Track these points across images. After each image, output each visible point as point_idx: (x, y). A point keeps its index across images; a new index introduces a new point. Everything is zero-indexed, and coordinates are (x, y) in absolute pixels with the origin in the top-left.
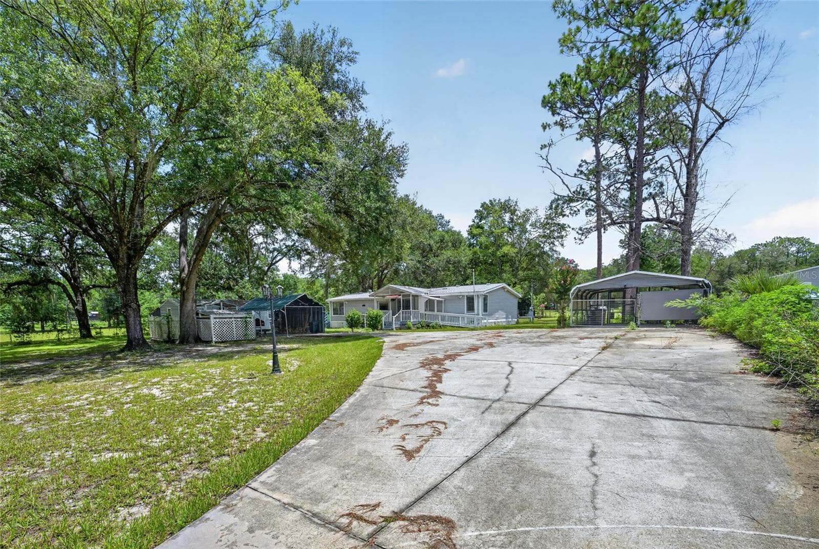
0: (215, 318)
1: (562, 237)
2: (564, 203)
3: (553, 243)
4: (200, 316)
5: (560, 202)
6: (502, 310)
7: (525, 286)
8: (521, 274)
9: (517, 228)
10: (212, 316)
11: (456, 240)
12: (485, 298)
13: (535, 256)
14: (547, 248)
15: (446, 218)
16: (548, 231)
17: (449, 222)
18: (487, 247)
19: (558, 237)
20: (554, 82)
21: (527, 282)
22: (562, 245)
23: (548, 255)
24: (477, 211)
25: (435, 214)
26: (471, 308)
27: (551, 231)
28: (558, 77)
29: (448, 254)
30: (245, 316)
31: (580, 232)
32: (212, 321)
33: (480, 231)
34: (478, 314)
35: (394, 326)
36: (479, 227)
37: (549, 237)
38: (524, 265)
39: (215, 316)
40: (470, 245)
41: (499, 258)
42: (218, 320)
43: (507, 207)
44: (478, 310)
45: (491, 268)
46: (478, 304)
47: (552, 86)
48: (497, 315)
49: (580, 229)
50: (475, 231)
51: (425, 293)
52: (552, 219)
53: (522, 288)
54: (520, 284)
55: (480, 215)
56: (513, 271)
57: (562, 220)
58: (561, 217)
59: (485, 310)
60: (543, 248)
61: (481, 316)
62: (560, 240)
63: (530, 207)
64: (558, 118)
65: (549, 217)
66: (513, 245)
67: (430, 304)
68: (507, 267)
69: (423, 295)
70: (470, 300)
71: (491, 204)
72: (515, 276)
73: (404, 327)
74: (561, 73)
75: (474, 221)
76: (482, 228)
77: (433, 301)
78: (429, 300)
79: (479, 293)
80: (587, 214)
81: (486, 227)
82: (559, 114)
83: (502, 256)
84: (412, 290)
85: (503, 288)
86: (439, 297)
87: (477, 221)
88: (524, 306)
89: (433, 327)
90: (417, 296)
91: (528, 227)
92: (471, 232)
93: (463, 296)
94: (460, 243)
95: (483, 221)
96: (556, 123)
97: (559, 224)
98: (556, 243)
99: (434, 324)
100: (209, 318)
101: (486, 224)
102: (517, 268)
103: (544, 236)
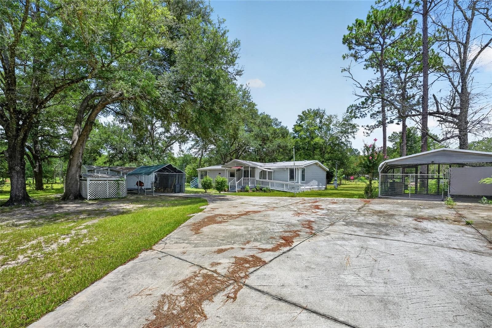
0: (91, 180)
1: (354, 132)
2: (356, 109)
3: (347, 136)
4: (83, 178)
5: (354, 108)
6: (315, 179)
7: (329, 164)
8: (327, 156)
9: (324, 127)
10: (88, 179)
11: (284, 133)
12: (303, 171)
13: (335, 145)
14: (343, 140)
15: (279, 120)
16: (344, 129)
17: (281, 123)
18: (305, 139)
19: (351, 132)
20: (351, 26)
21: (330, 161)
22: (354, 137)
23: (344, 144)
24: (299, 116)
25: (272, 118)
26: (292, 177)
27: (346, 129)
28: (354, 22)
29: (278, 141)
30: (118, 179)
31: (368, 128)
32: (88, 182)
33: (301, 128)
34: (298, 183)
35: (237, 189)
36: (300, 126)
37: (345, 133)
38: (329, 150)
39: (91, 179)
40: (294, 137)
41: (313, 145)
42: (93, 182)
43: (317, 114)
44: (298, 179)
45: (307, 152)
46: (299, 175)
47: (350, 29)
48: (311, 183)
49: (368, 126)
50: (297, 129)
51: (261, 166)
52: (347, 121)
53: (327, 165)
54: (326, 162)
55: (301, 119)
56: (321, 154)
57: (354, 121)
58: (354, 119)
59: (303, 179)
60: (341, 139)
61: (300, 184)
62: (352, 134)
63: (333, 114)
64: (353, 52)
65: (345, 120)
66: (322, 137)
67: (263, 174)
68: (317, 151)
69: (259, 167)
70: (292, 171)
71: (308, 111)
72: (323, 157)
73: (244, 190)
74: (356, 19)
75: (297, 123)
76: (302, 127)
77: (266, 171)
78: (263, 171)
79: (299, 167)
80: (371, 116)
81: (304, 126)
82: (354, 49)
83: (314, 144)
84: (251, 164)
85: (316, 164)
86: (270, 169)
87: (299, 122)
88: (329, 177)
89: (265, 191)
90: (255, 168)
91: (331, 126)
92: (295, 129)
93: (287, 169)
94: (287, 134)
95: (303, 123)
96: (352, 55)
97: (351, 124)
98: (350, 136)
99: (265, 189)
100: (86, 180)
101: (304, 124)
102: (324, 152)
103: (342, 132)
